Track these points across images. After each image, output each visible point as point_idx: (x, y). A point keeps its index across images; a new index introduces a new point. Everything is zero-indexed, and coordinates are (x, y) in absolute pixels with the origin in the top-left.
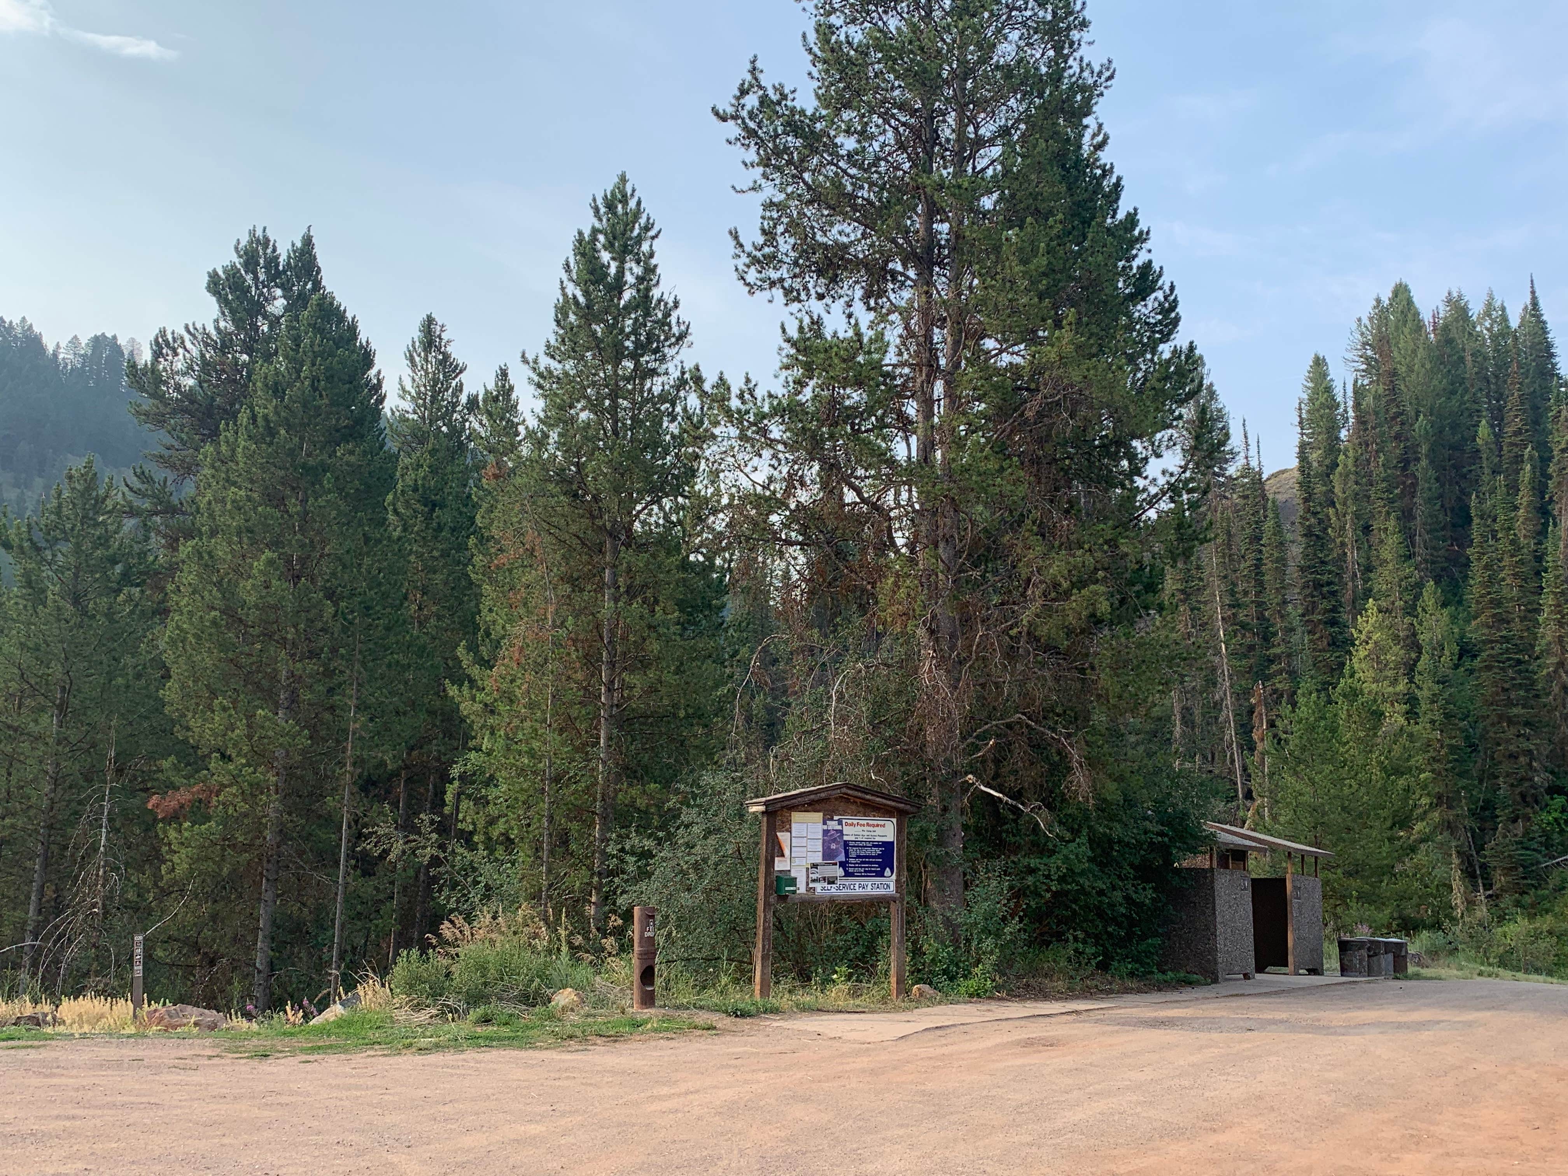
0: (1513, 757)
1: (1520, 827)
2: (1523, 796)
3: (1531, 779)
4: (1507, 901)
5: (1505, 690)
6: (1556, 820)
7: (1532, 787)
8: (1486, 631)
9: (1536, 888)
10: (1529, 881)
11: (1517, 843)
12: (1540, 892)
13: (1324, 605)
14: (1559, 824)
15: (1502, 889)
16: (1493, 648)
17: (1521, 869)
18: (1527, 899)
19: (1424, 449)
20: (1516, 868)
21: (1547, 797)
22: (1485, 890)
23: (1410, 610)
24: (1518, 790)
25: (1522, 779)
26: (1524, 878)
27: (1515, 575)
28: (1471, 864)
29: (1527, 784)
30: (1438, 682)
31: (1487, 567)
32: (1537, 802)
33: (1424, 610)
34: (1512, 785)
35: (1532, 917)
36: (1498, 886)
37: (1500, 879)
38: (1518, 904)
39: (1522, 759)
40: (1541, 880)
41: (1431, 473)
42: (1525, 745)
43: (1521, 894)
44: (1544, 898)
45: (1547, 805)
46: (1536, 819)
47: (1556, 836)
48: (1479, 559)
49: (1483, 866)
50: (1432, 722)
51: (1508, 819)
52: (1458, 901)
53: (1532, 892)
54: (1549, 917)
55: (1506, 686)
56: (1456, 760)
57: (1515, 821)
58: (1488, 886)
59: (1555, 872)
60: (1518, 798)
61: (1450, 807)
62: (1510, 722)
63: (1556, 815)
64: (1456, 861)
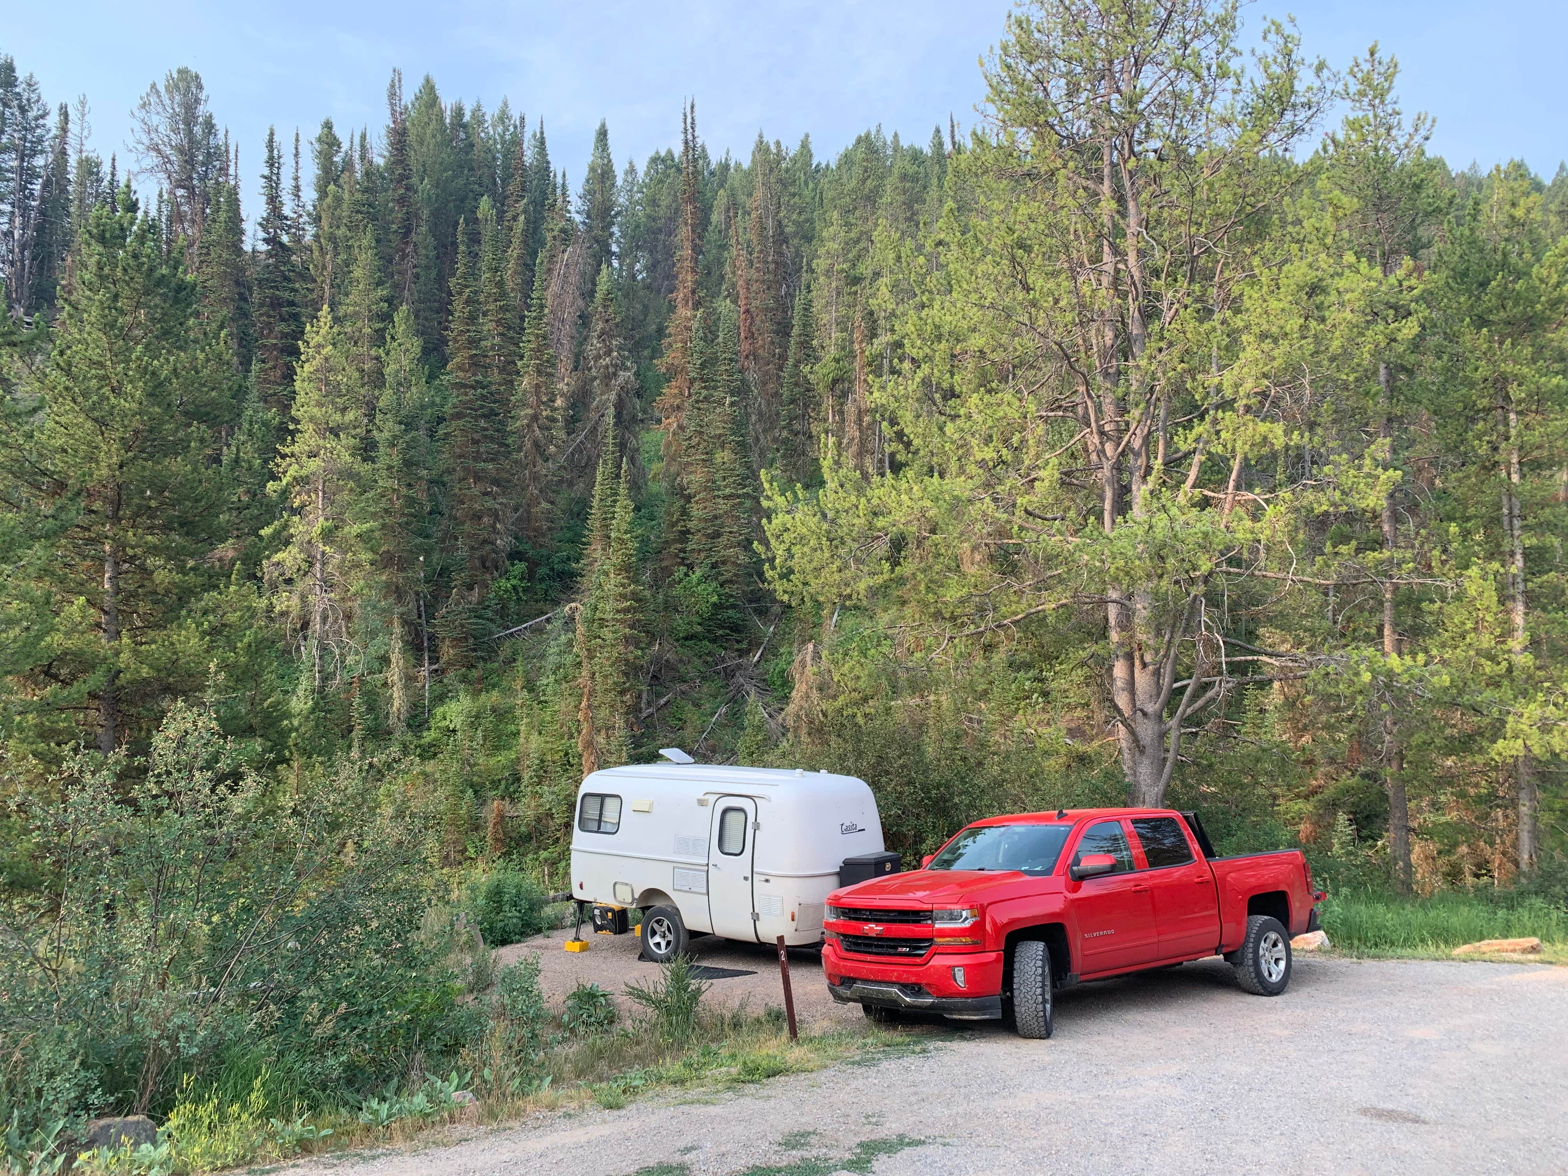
0: (477, 517)
1: (475, 596)
2: (483, 561)
3: (493, 543)
4: (451, 677)
5: (475, 442)
6: (514, 588)
7: (494, 551)
8: (461, 374)
9: (485, 660)
10: (479, 654)
11: (470, 610)
12: (489, 666)
13: (282, 327)
14: (517, 593)
15: (449, 663)
16: (466, 394)
17: (471, 641)
18: (475, 674)
19: (425, 213)
20: (466, 639)
21: (507, 563)
22: (430, 664)
23: (379, 338)
24: (478, 554)
25: (485, 542)
26: (475, 650)
27: (498, 322)
28: (417, 634)
29: (488, 547)
30: (400, 423)
31: (468, 302)
32: (497, 568)
33: (392, 338)
34: (472, 548)
35: (476, 694)
36: (445, 658)
37: (448, 652)
38: (464, 679)
39: (485, 519)
40: (492, 652)
41: (430, 240)
42: (490, 503)
43: (468, 668)
44: (493, 671)
45: (506, 572)
46: (494, 586)
47: (512, 604)
48: (460, 293)
49: (432, 638)
50: (390, 468)
51: (463, 584)
52: (396, 678)
53: (481, 665)
54: (495, 693)
55: (476, 436)
56: (411, 515)
57: (470, 588)
58: (434, 660)
59: (507, 644)
60: (477, 563)
61: (402, 569)
62: (478, 479)
63: (514, 582)
64: (397, 629)
